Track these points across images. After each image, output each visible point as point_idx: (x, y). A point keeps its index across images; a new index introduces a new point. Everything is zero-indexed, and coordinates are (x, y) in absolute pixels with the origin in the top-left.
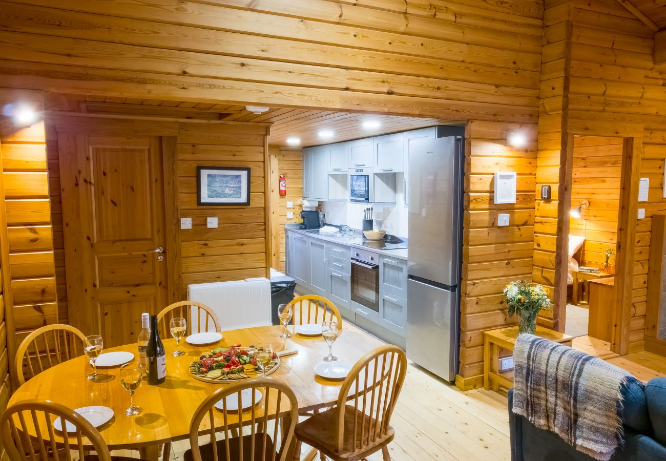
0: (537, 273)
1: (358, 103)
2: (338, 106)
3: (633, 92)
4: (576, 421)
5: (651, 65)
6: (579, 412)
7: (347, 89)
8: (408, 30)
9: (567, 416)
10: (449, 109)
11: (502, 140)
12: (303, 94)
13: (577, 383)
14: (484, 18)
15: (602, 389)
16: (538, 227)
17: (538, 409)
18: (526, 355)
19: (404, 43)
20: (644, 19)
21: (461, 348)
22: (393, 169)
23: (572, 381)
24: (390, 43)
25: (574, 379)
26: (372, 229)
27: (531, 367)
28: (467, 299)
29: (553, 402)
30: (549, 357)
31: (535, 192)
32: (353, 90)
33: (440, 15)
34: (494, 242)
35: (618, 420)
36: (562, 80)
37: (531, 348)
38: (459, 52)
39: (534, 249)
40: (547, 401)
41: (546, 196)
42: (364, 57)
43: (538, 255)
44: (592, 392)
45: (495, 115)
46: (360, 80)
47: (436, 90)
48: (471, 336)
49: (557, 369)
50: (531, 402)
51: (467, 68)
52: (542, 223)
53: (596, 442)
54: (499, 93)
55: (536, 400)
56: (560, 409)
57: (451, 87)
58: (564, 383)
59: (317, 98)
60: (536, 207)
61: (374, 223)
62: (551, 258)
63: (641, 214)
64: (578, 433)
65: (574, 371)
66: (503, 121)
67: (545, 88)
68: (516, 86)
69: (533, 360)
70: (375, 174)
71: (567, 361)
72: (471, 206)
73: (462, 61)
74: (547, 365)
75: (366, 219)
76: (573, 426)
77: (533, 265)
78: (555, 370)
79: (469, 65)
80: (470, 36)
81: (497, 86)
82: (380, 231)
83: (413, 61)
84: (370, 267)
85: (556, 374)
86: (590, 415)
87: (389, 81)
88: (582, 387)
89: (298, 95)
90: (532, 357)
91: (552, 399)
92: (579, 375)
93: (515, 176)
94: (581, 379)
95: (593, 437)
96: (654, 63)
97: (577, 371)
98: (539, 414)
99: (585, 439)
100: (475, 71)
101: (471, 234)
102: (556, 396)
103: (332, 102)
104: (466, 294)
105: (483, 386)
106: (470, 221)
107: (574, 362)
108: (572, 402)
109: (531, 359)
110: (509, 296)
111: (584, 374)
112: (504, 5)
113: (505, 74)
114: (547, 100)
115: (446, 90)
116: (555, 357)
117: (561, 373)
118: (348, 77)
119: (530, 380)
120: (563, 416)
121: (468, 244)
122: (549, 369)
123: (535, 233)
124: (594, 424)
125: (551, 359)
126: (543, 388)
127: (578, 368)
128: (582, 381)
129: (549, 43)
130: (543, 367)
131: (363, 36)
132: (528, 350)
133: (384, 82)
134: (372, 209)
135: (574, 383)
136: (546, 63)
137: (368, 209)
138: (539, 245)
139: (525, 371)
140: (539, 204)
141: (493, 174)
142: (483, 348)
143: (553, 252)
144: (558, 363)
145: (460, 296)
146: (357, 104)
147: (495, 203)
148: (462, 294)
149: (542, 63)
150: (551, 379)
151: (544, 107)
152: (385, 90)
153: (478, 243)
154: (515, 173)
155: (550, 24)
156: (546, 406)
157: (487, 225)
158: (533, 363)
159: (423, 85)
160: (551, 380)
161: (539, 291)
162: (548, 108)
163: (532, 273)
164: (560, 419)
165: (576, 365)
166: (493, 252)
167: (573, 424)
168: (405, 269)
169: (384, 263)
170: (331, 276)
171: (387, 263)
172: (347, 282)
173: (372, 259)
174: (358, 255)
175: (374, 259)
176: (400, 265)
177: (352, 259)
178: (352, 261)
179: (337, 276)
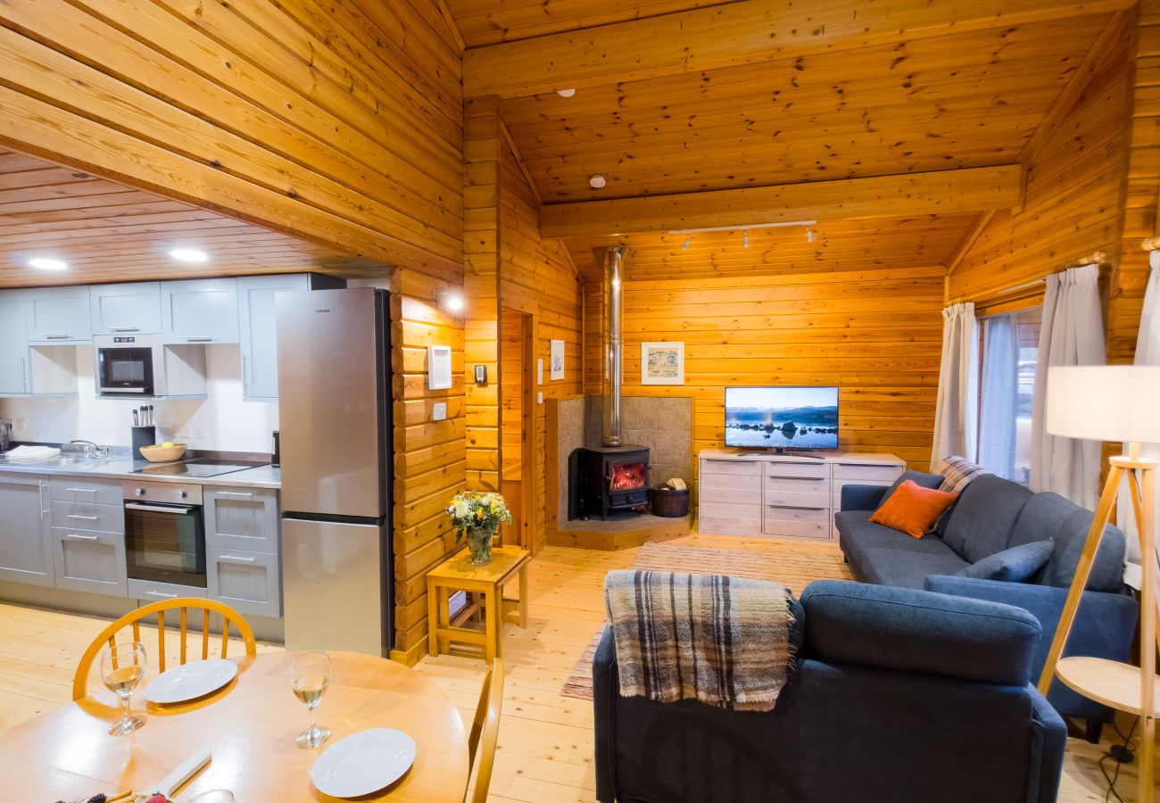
0: (472, 478)
1: (239, 198)
2: (201, 195)
3: (528, 265)
4: (730, 672)
5: (539, 239)
6: (735, 658)
7: (216, 165)
8: (314, 95)
9: (713, 668)
10: (374, 244)
11: (433, 301)
12: (118, 145)
13: (726, 620)
14: (408, 122)
15: (765, 617)
16: (470, 419)
17: (665, 675)
18: (633, 603)
19: (311, 115)
20: (533, 186)
21: (398, 608)
22: (213, 338)
23: (718, 618)
24: (289, 106)
25: (721, 615)
26: (153, 443)
27: (646, 619)
28: (406, 532)
29: (691, 657)
30: (672, 595)
31: (464, 373)
32: (227, 171)
33: (358, 93)
34: (431, 443)
35: (790, 649)
36: (494, 234)
37: (638, 590)
38: (381, 161)
39: (467, 448)
40: (678, 658)
41: (482, 379)
42: (246, 112)
43: (472, 456)
44: (752, 625)
45: (424, 265)
46: (241, 155)
47: (357, 209)
48: (410, 586)
49: (691, 608)
50: (654, 668)
51: (393, 188)
52: (476, 413)
53: (765, 688)
54: (428, 236)
55: (662, 664)
56: (702, 664)
57: (376, 211)
58: (705, 625)
59: (151, 163)
60: (467, 394)
61: (157, 433)
62: (492, 457)
63: (540, 398)
64: (737, 686)
65: (718, 605)
66: (432, 276)
67: (471, 241)
68: (443, 232)
69: (647, 607)
70: (165, 346)
71: (702, 593)
72: (407, 394)
73: (387, 176)
74: (673, 608)
75: (140, 425)
76: (725, 679)
77: (467, 469)
78: (687, 611)
79: (396, 186)
80: (395, 142)
81: (426, 225)
82: (175, 445)
83: (325, 152)
84: (184, 511)
85: (691, 616)
86: (750, 657)
87: (290, 172)
88: (736, 623)
89: (103, 142)
90: (644, 603)
91: (689, 654)
92: (727, 607)
93: (450, 352)
94: (731, 612)
95: (760, 684)
96: (541, 237)
97: (722, 604)
98: (667, 683)
99: (747, 691)
100: (402, 196)
101: (407, 435)
102: (694, 648)
103: (188, 182)
104: (402, 525)
105: (428, 652)
106: (405, 416)
107: (712, 591)
108: (723, 648)
109: (644, 607)
110: (459, 514)
111: (733, 604)
112: (427, 115)
113: (432, 211)
114: (474, 256)
115: (370, 213)
116: (681, 594)
117: (697, 612)
118: (217, 141)
119: (647, 638)
120: (708, 671)
121: (404, 450)
122: (677, 613)
123: (467, 426)
124: (760, 666)
125: (676, 597)
126: (670, 642)
127: (721, 598)
128: (733, 614)
129: (472, 184)
130: (668, 611)
131: (243, 74)
132: (634, 596)
133: (282, 172)
134: (151, 408)
135: (721, 622)
136: (470, 209)
137: (144, 409)
138: (473, 442)
139: (636, 629)
140: (471, 389)
141: (426, 348)
142: (427, 597)
143: (494, 449)
144: (690, 599)
145: (392, 529)
146: (238, 201)
147: (430, 388)
148: (395, 527)
149: (464, 209)
150: (683, 626)
151: (472, 265)
152: (286, 187)
153: (415, 447)
154: (448, 348)
155: (472, 160)
156: (678, 666)
157: (422, 420)
158: (648, 611)
159: (340, 196)
160: (684, 628)
161: (495, 501)
162: (476, 267)
163: (465, 480)
164: (706, 677)
165: (718, 595)
166: (430, 458)
167: (726, 677)
168: (270, 502)
169: (216, 500)
170: (63, 541)
171: (224, 498)
172: (114, 546)
173: (184, 495)
174: (143, 492)
175: (188, 495)
176: (258, 499)
177: (126, 501)
178: (129, 506)
179: (84, 540)
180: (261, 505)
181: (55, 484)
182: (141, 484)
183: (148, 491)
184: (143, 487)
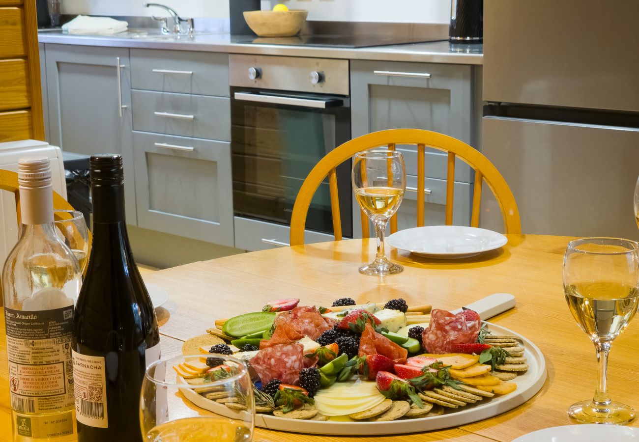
26: (259, 7)
82: (289, 11)
84: (322, 104)
168: (460, 90)
169: (370, 86)
170: (147, 154)
171: (384, 82)
172: (216, 162)
173: (321, 78)
174: (258, 75)
175: (327, 79)
176: (439, 84)
177: (234, 89)
178: (239, 96)
179: (173, 150)
180: (443, 96)
181: (138, 63)
182: (255, 61)
183: (266, 70)
184: (258, 67)
